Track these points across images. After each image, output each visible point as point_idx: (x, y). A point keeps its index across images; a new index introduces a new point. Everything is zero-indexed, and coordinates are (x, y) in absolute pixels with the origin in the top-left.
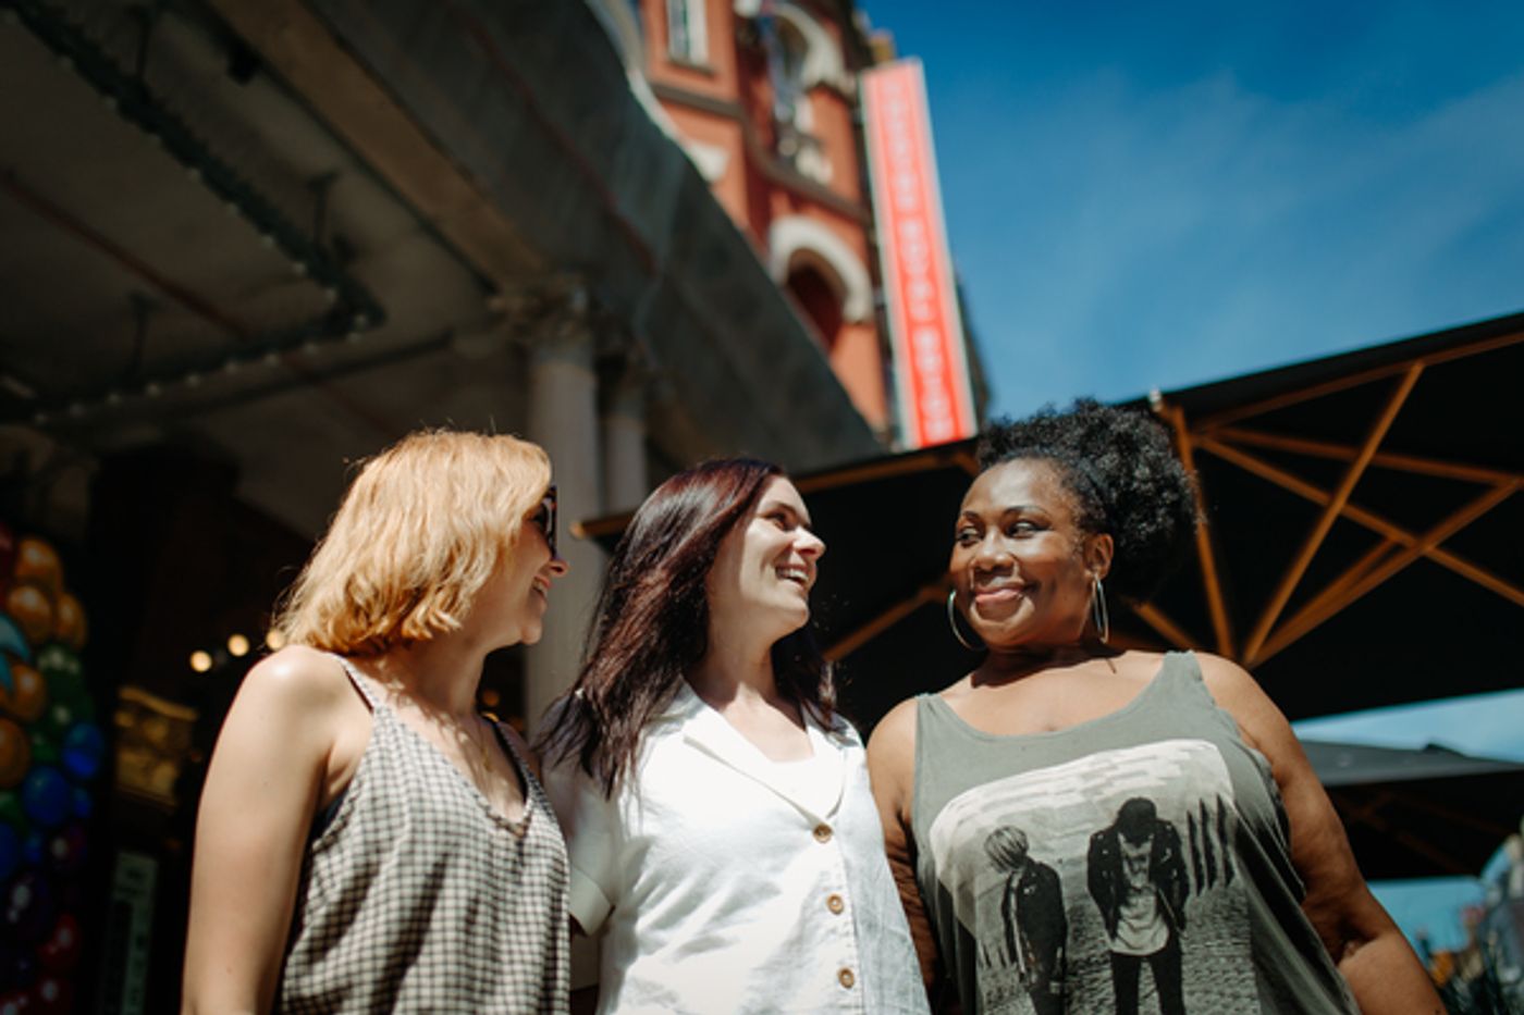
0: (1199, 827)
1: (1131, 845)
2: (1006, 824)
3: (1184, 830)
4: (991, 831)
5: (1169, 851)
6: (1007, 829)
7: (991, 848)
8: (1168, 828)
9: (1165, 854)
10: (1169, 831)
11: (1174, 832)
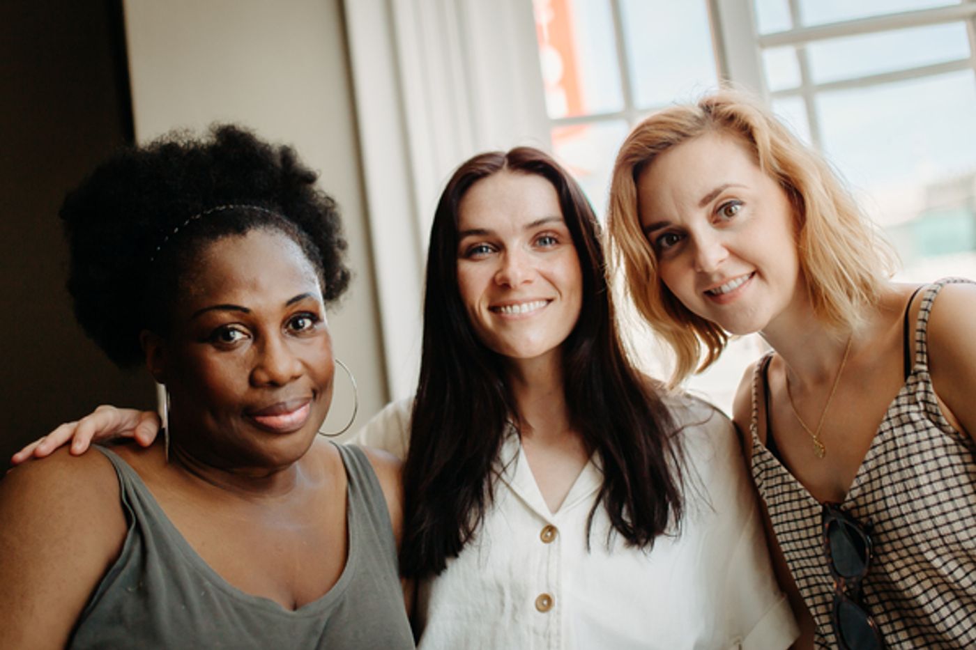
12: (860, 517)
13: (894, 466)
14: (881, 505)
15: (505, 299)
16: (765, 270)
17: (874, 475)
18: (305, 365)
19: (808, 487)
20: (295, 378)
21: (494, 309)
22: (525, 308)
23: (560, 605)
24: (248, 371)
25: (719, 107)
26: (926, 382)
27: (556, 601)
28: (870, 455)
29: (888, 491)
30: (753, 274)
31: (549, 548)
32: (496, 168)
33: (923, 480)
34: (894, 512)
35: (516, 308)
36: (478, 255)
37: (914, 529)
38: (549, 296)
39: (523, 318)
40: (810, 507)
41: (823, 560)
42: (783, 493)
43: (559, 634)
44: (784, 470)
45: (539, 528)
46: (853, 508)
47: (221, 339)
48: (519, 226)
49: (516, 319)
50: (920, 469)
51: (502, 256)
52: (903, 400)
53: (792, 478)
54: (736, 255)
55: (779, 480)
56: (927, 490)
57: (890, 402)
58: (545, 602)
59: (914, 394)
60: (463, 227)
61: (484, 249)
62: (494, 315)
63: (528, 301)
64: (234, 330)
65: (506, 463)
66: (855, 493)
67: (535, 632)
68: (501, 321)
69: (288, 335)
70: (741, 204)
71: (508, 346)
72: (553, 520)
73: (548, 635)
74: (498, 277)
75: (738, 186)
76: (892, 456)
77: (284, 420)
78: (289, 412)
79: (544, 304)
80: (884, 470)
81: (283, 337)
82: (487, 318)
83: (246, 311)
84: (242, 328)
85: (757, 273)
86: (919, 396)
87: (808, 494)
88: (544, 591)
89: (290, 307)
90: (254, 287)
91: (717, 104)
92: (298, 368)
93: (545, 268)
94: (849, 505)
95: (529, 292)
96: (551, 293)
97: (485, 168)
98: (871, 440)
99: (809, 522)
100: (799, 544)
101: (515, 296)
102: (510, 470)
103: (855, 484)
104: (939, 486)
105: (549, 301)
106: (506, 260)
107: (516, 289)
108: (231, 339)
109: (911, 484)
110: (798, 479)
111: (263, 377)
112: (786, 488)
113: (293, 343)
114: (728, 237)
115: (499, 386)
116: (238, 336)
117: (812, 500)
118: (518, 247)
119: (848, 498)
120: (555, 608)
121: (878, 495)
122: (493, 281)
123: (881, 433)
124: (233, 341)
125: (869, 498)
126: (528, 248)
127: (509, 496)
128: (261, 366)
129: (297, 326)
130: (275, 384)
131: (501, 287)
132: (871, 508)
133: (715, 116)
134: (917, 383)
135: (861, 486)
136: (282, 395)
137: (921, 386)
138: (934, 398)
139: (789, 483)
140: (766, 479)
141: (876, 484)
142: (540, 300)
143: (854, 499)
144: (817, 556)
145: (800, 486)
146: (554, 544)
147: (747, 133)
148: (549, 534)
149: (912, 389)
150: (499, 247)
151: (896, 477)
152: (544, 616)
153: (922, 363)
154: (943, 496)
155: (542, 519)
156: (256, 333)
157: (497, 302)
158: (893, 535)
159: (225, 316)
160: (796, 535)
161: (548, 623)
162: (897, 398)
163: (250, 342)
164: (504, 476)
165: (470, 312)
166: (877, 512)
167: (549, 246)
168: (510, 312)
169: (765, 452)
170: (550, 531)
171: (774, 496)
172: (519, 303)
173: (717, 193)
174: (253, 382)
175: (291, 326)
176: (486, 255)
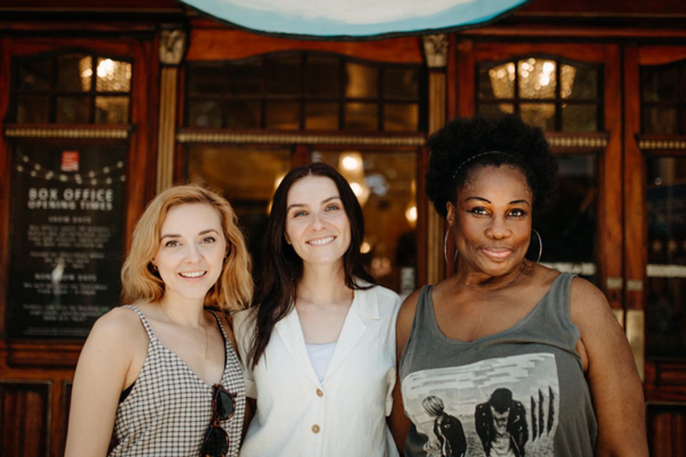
1: (498, 413)
2: (433, 394)
3: (528, 406)
4: (426, 397)
5: (518, 417)
6: (433, 397)
7: (425, 405)
8: (519, 405)
9: (516, 418)
10: (519, 407)
11: (522, 407)
24: (484, 229)
69: (508, 217)
81: (505, 217)
84: (487, 210)
89: (511, 205)
111: (490, 233)
128: (490, 230)
130: (495, 238)
156: (493, 213)
159: (479, 203)
163: (489, 216)
175: (510, 214)
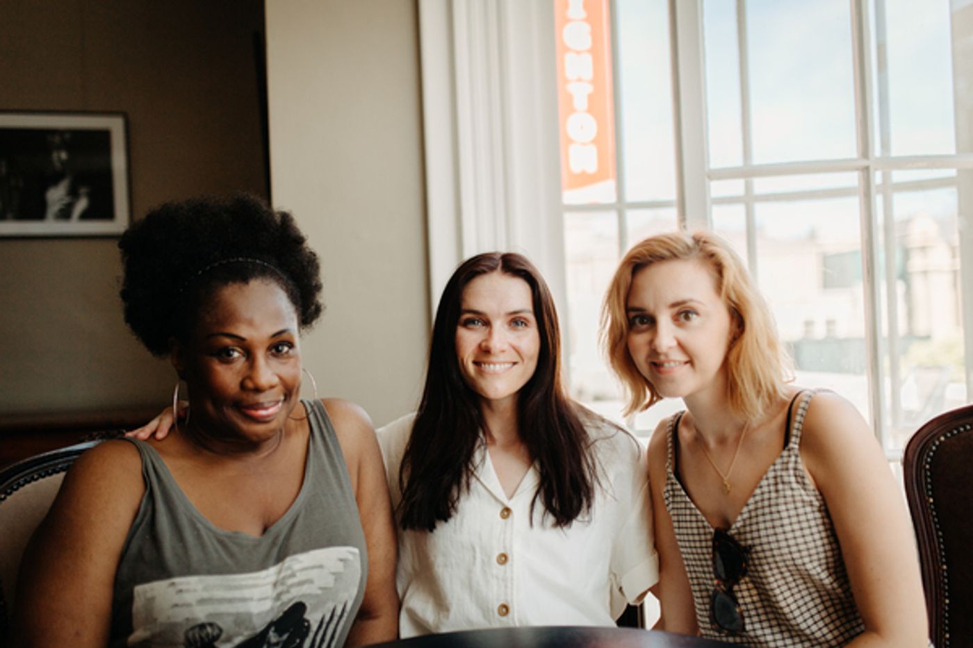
0: (324, 626)
1: (276, 634)
2: (212, 620)
3: (314, 627)
4: (199, 622)
5: (298, 641)
6: (211, 625)
7: (190, 634)
8: (306, 624)
9: (294, 642)
10: (305, 627)
11: (308, 628)
12: (741, 540)
13: (767, 510)
14: (755, 534)
15: (485, 359)
16: (696, 362)
17: (753, 514)
18: (281, 378)
19: (704, 514)
20: (272, 387)
21: (477, 363)
22: (498, 367)
23: (512, 561)
24: (240, 379)
25: (705, 245)
26: (796, 456)
27: (510, 557)
28: (751, 500)
29: (762, 526)
30: (686, 363)
31: (506, 524)
32: (492, 269)
33: (786, 521)
34: (764, 540)
35: (492, 366)
36: (471, 326)
37: (776, 552)
38: (515, 360)
39: (495, 374)
40: (704, 527)
41: (710, 563)
42: (686, 515)
43: (512, 579)
44: (688, 499)
45: (499, 509)
46: (736, 534)
47: (224, 355)
48: (503, 312)
49: (490, 374)
50: (784, 514)
51: (488, 330)
52: (778, 467)
53: (693, 506)
54: (682, 346)
55: (683, 505)
56: (788, 528)
57: (768, 467)
58: (503, 559)
59: (787, 463)
60: (465, 307)
61: (476, 322)
62: (476, 367)
63: (500, 363)
64: (234, 350)
65: (476, 465)
66: (739, 525)
67: (497, 578)
68: (480, 372)
69: (270, 357)
70: (697, 314)
71: (482, 390)
72: (509, 504)
73: (505, 580)
74: (484, 344)
75: (699, 302)
76: (766, 503)
77: (262, 413)
78: (266, 409)
79: (510, 365)
80: (760, 512)
81: (267, 358)
82: (471, 368)
83: (243, 339)
84: (239, 350)
85: (690, 362)
86: (791, 465)
87: (704, 519)
88: (502, 551)
89: (275, 338)
90: (250, 323)
91: (705, 242)
92: (276, 380)
93: (516, 343)
94: (733, 532)
95: (502, 358)
96: (516, 359)
97: (484, 268)
98: (753, 490)
99: (703, 537)
100: (694, 550)
101: (493, 359)
102: (480, 468)
103: (739, 518)
104: (796, 527)
105: (515, 363)
106: (490, 334)
107: (494, 355)
108: (231, 355)
109: (777, 523)
110: (698, 507)
111: (250, 384)
112: (688, 512)
113: (274, 362)
114: (682, 334)
115: (475, 412)
116: (236, 354)
117: (706, 524)
118: (499, 326)
119: (734, 526)
120: (509, 563)
121: (754, 527)
122: (480, 346)
123: (761, 487)
124: (231, 358)
125: (748, 529)
126: (506, 326)
127: (480, 487)
128: (250, 378)
129: (279, 351)
130: (258, 390)
131: (484, 352)
132: (749, 536)
133: (701, 250)
134: (789, 456)
135: (744, 520)
136: (262, 398)
137: (793, 459)
138: (800, 466)
139: (691, 509)
140: (673, 502)
141: (754, 520)
142: (508, 363)
143: (737, 528)
144: (706, 560)
145: (698, 512)
146: (509, 520)
147: (719, 268)
148: (506, 513)
149: (785, 460)
150: (487, 323)
151: (768, 517)
152: (502, 567)
153: (795, 443)
154: (798, 533)
155: (502, 504)
156: (249, 353)
157: (480, 359)
158: (761, 555)
159: (228, 341)
160: (692, 544)
161: (505, 572)
162: (774, 464)
163: (243, 359)
164: (475, 473)
165: (460, 362)
166: (752, 539)
167: (520, 327)
168: (486, 368)
169: (676, 484)
170: (506, 512)
171: (678, 515)
172: (494, 364)
173: (683, 302)
174: (242, 386)
175: (274, 351)
176: (477, 327)
